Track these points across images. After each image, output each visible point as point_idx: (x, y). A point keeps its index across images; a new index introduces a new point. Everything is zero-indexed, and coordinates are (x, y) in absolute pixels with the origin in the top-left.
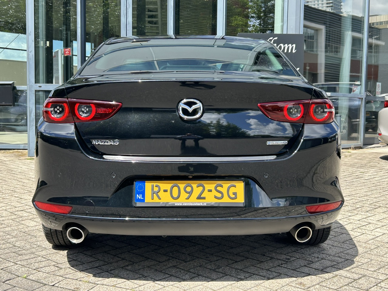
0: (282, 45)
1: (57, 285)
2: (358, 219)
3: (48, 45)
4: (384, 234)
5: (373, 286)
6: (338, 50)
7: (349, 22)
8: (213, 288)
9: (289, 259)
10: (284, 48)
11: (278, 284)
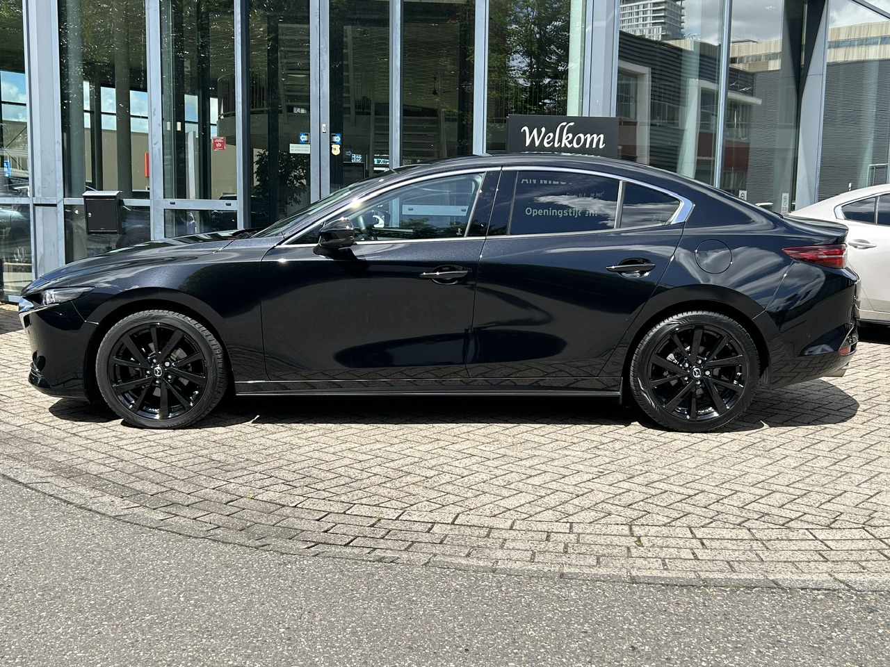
0: (582, 135)
3: (179, 128)
4: (734, 440)
5: (714, 503)
6: (676, 121)
7: (694, 65)
8: (507, 507)
10: (586, 140)
11: (590, 502)
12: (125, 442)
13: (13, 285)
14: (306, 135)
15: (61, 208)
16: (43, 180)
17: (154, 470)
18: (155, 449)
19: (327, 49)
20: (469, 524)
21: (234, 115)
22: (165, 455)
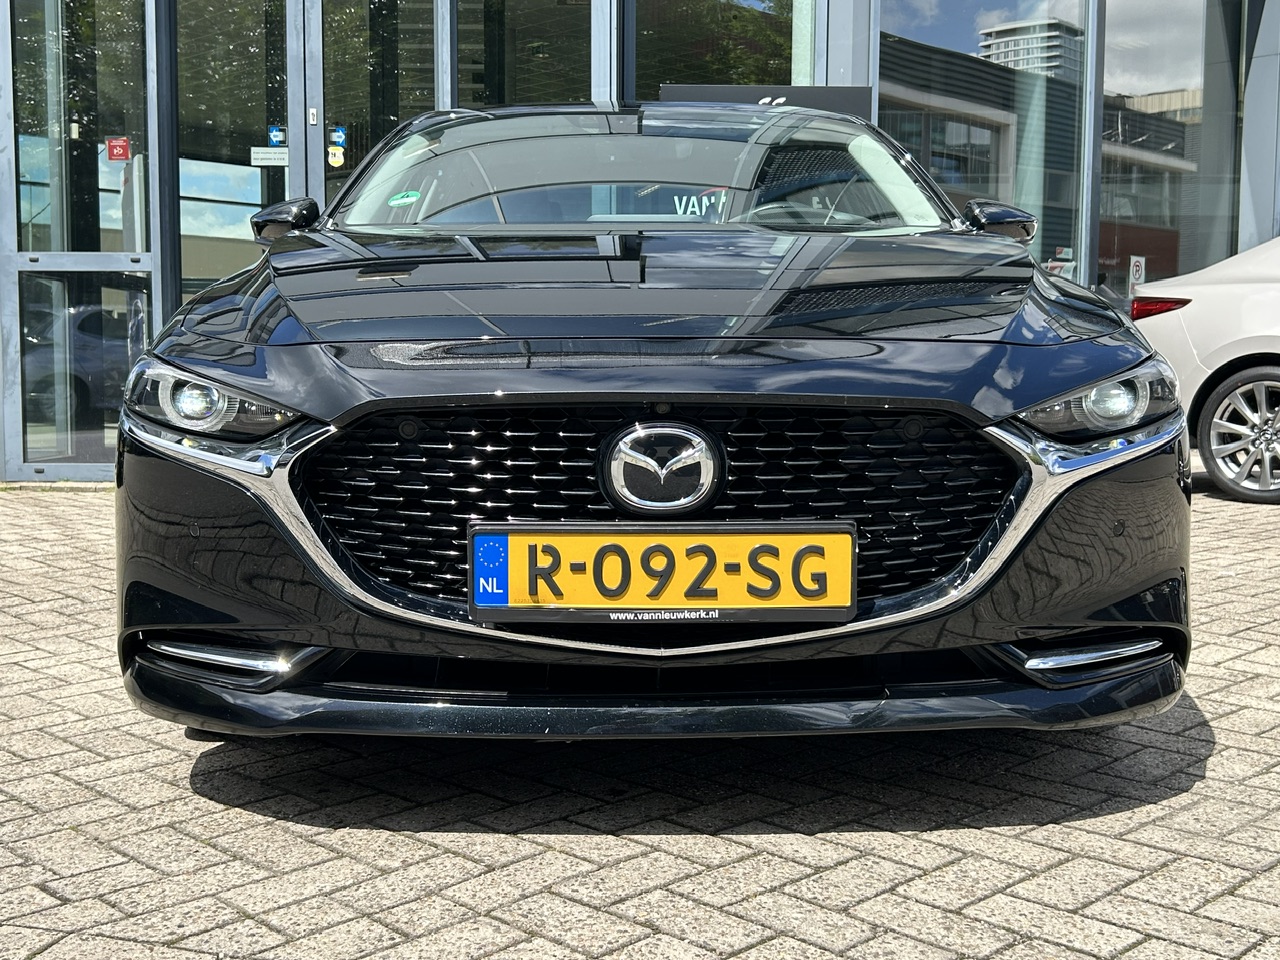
14: (281, 130)
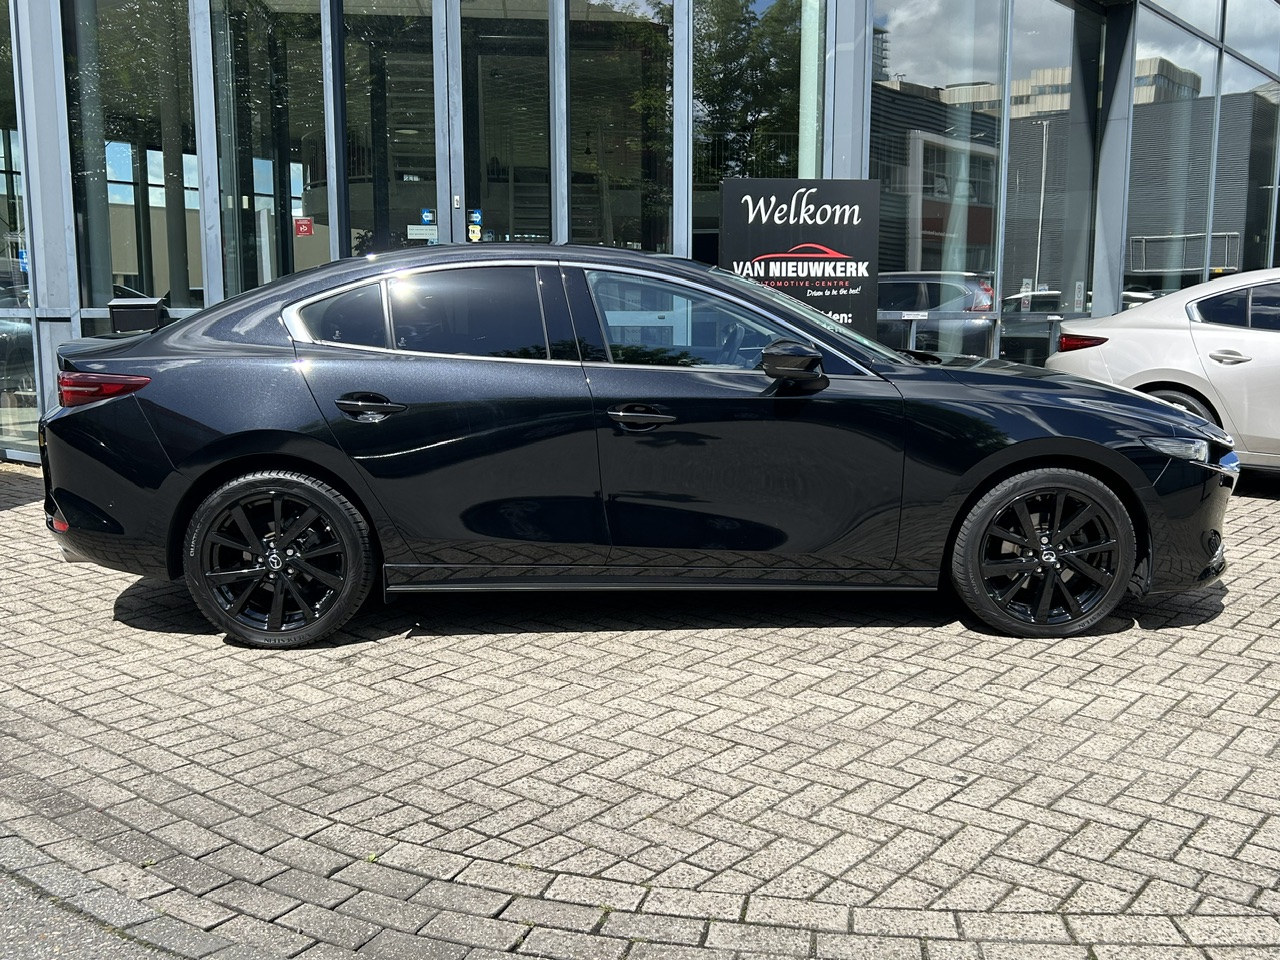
0: (828, 207)
1: (459, 879)
2: (1072, 655)
3: (246, 206)
5: (1181, 848)
8: (828, 872)
9: (963, 779)
10: (833, 213)
11: (970, 855)
12: (158, 729)
13: (19, 428)
14: (430, 212)
15: (76, 324)
16: (49, 284)
17: (203, 795)
18: (208, 743)
19: (458, 86)
20: (772, 921)
21: (325, 184)
22: (225, 756)
